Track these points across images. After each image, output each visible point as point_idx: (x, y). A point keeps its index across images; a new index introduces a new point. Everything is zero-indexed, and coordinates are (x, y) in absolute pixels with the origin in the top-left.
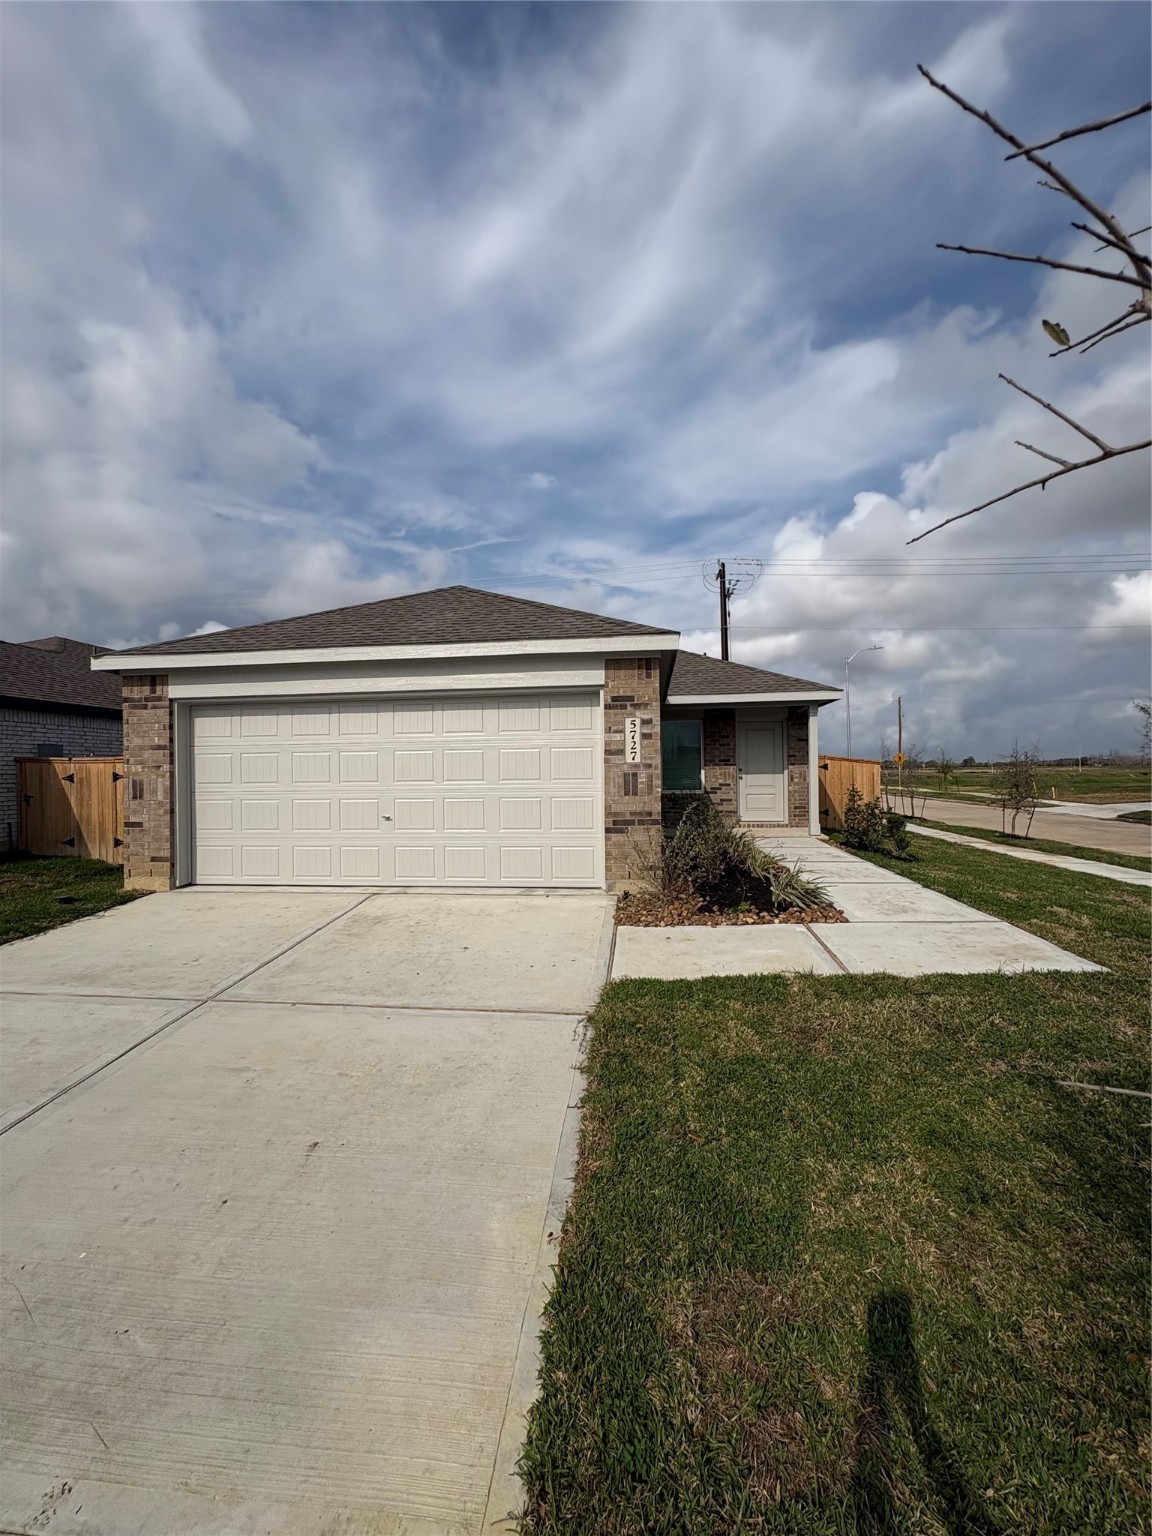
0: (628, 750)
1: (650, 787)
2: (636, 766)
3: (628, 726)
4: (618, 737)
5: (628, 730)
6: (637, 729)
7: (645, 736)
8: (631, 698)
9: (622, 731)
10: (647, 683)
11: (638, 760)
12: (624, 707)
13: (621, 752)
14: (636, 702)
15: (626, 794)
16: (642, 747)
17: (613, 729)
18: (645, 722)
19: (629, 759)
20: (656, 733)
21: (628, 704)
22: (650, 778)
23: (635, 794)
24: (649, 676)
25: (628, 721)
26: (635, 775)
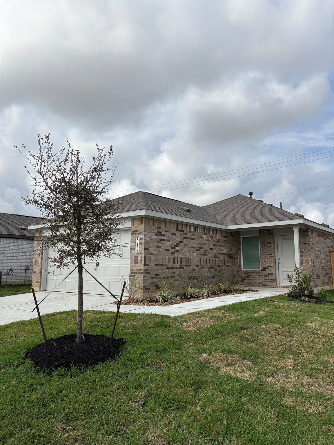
0: (136, 248)
1: (141, 261)
2: (138, 254)
3: (137, 240)
4: (134, 244)
5: (136, 242)
6: (139, 241)
7: (141, 243)
8: (137, 231)
9: (135, 242)
10: (141, 226)
11: (138, 252)
12: (135, 234)
13: (134, 249)
14: (139, 232)
15: (135, 263)
16: (139, 247)
17: (133, 241)
18: (141, 239)
19: (136, 252)
20: (143, 242)
21: (137, 233)
22: (141, 258)
23: (137, 263)
24: (142, 223)
25: (137, 238)
26: (137, 257)
